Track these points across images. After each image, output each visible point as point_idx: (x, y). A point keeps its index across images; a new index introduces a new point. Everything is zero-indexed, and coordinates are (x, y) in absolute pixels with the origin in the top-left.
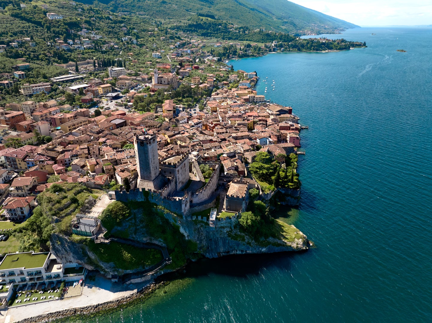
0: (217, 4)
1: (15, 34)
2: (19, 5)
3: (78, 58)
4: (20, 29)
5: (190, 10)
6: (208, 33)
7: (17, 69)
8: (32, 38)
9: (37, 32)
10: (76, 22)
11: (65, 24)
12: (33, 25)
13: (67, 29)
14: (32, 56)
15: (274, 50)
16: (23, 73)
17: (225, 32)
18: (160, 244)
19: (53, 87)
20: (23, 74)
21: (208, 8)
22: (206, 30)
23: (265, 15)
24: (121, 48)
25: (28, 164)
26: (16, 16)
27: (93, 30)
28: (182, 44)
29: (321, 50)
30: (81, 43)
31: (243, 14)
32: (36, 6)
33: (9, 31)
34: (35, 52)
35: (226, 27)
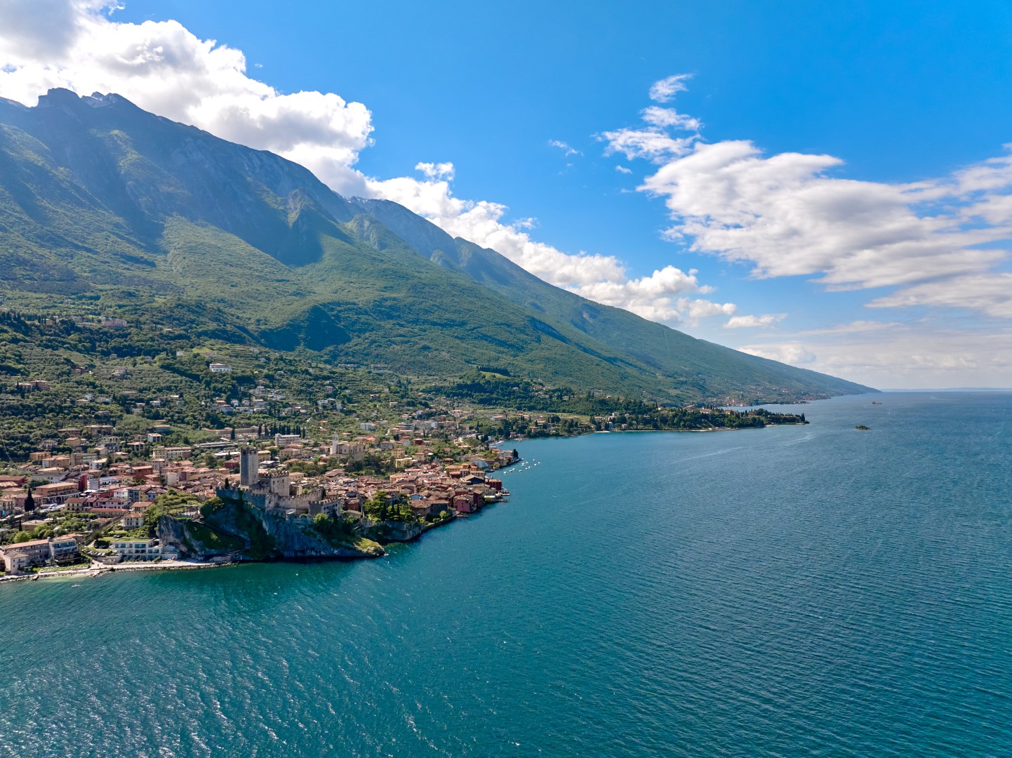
0: (532, 350)
1: (160, 390)
2: (174, 354)
3: (239, 423)
4: (168, 384)
5: (475, 360)
6: (492, 399)
7: (152, 431)
8: (181, 395)
9: (191, 388)
10: (251, 376)
11: (233, 378)
12: (187, 379)
13: (233, 386)
14: (175, 418)
15: (607, 427)
16: (159, 435)
17: (523, 398)
18: (245, 538)
19: (194, 453)
20: (158, 437)
21: (512, 358)
22: (487, 394)
23: (640, 369)
24: (310, 414)
25: (150, 496)
26: (166, 367)
27: (273, 388)
28: (427, 414)
29: (700, 428)
30: (250, 405)
31: (583, 367)
32: (198, 354)
33: (153, 386)
34: (181, 413)
35: (525, 389)
